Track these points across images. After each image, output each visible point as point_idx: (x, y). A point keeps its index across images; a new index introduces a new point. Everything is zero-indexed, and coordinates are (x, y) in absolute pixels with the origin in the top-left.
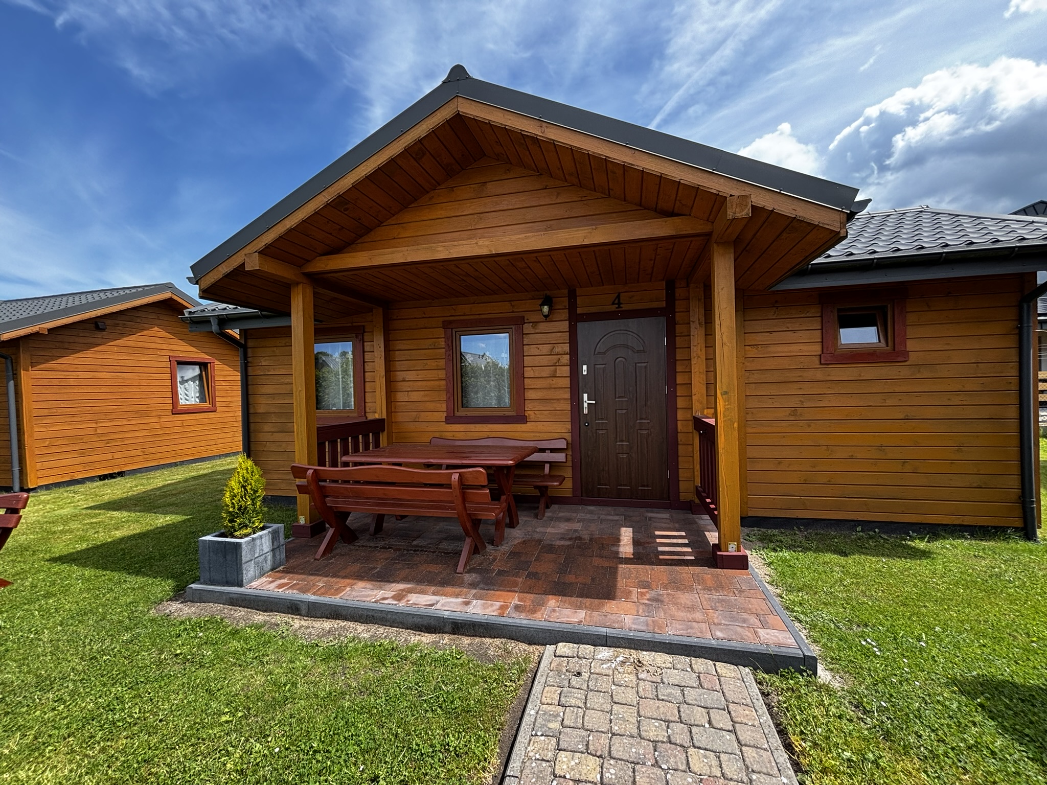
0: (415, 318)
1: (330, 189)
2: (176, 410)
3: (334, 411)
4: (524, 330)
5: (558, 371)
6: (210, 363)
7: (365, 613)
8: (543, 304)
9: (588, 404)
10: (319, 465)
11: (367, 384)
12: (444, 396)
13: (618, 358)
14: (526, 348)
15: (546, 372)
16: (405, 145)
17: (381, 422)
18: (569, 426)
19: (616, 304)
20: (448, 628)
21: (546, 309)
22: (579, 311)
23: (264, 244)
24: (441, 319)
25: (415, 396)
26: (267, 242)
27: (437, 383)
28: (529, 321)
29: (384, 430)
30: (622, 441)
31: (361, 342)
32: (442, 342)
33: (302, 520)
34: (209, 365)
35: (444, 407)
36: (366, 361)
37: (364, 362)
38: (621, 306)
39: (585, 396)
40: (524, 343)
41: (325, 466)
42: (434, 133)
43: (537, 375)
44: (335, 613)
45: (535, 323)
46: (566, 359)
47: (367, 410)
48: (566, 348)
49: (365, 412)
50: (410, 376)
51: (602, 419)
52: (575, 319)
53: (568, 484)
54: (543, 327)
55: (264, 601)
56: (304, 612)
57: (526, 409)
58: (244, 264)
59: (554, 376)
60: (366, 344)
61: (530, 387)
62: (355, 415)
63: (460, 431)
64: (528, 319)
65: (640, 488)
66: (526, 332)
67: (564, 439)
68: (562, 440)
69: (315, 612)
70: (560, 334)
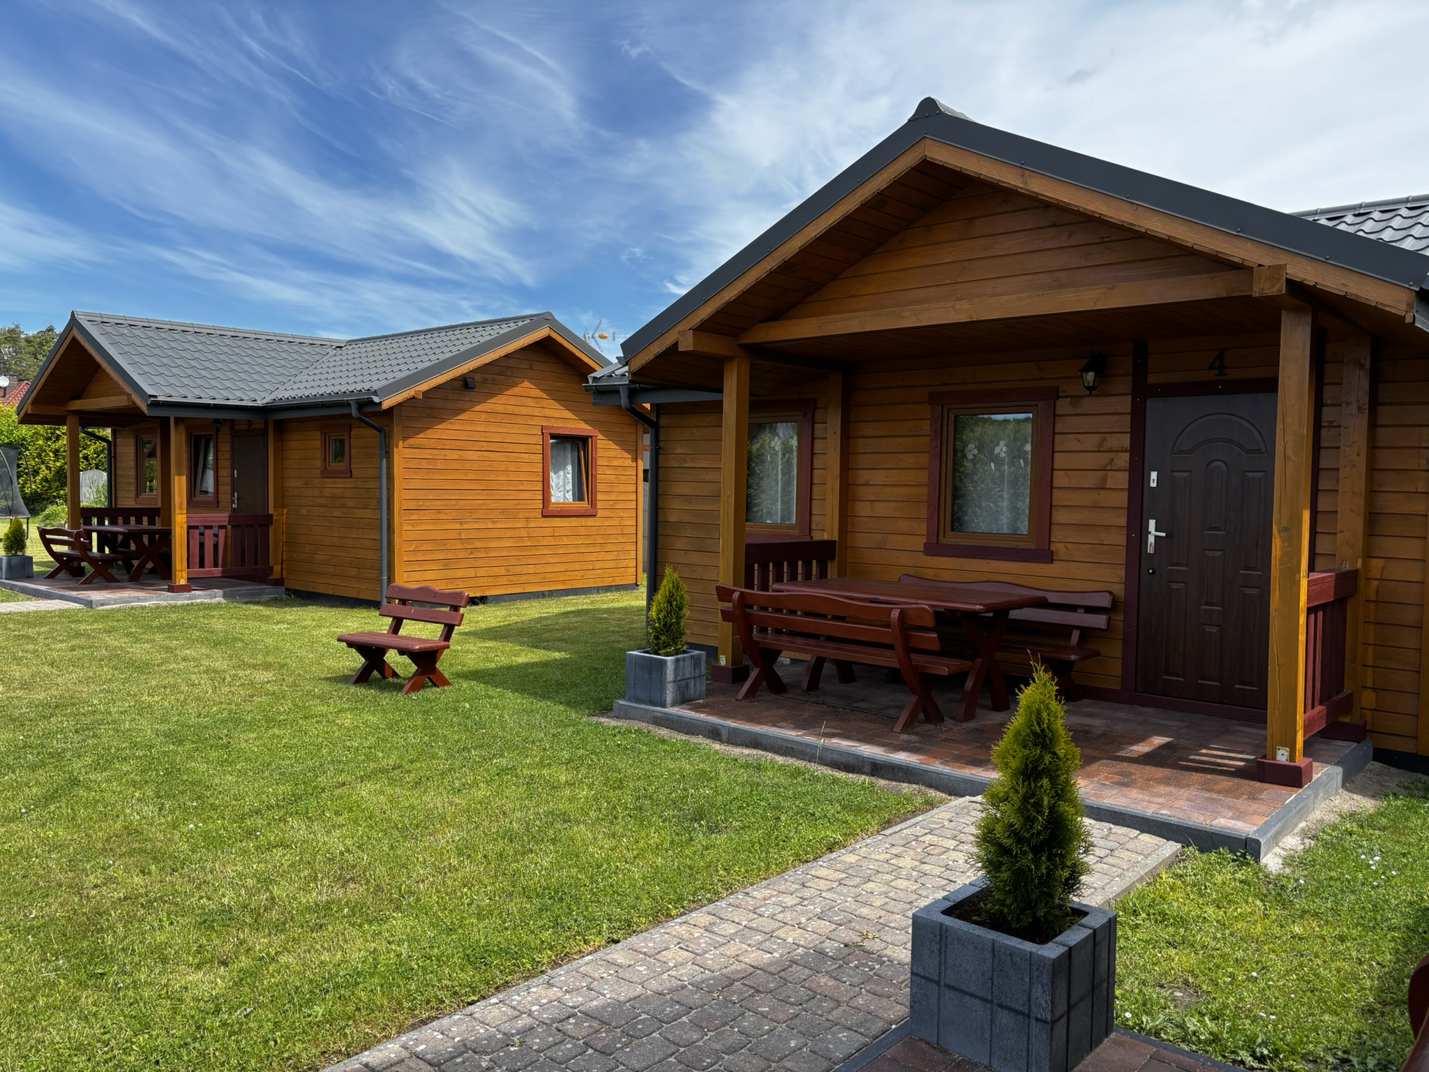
0: (889, 387)
1: (774, 254)
2: (548, 512)
3: (768, 526)
4: (1057, 409)
5: (1108, 479)
6: (591, 437)
7: (785, 744)
8: (1086, 369)
9: (1156, 537)
10: (746, 588)
11: (815, 488)
12: (924, 512)
13: (1213, 461)
14: (1058, 438)
15: (1090, 480)
16: (861, 199)
17: (831, 544)
18: (1123, 573)
19: (1216, 369)
20: (867, 768)
21: (1090, 376)
22: (1152, 379)
23: (699, 319)
24: (928, 390)
25: (882, 509)
26: (703, 317)
27: (915, 490)
28: (1066, 394)
29: (834, 558)
30: (1211, 604)
31: (811, 423)
32: (926, 426)
33: (723, 661)
34: (590, 440)
35: (923, 528)
36: (815, 452)
37: (813, 454)
38: (1225, 371)
39: (1152, 523)
40: (1057, 431)
41: (753, 589)
42: (898, 183)
43: (1075, 484)
44: (755, 742)
45: (1076, 399)
46: (1124, 460)
47: (814, 527)
48: (1126, 441)
49: (810, 530)
50: (878, 477)
51: (1179, 565)
52: (1142, 393)
53: (1116, 669)
54: (1089, 404)
55: (687, 723)
56: (724, 737)
57: (1053, 539)
58: (677, 343)
59: (1102, 487)
60: (816, 426)
61: (1061, 504)
62: (796, 532)
63: (946, 567)
64: (1064, 391)
65: (1237, 686)
66: (1060, 413)
67: (1111, 593)
68: (1108, 594)
69: (735, 739)
70: (1115, 418)
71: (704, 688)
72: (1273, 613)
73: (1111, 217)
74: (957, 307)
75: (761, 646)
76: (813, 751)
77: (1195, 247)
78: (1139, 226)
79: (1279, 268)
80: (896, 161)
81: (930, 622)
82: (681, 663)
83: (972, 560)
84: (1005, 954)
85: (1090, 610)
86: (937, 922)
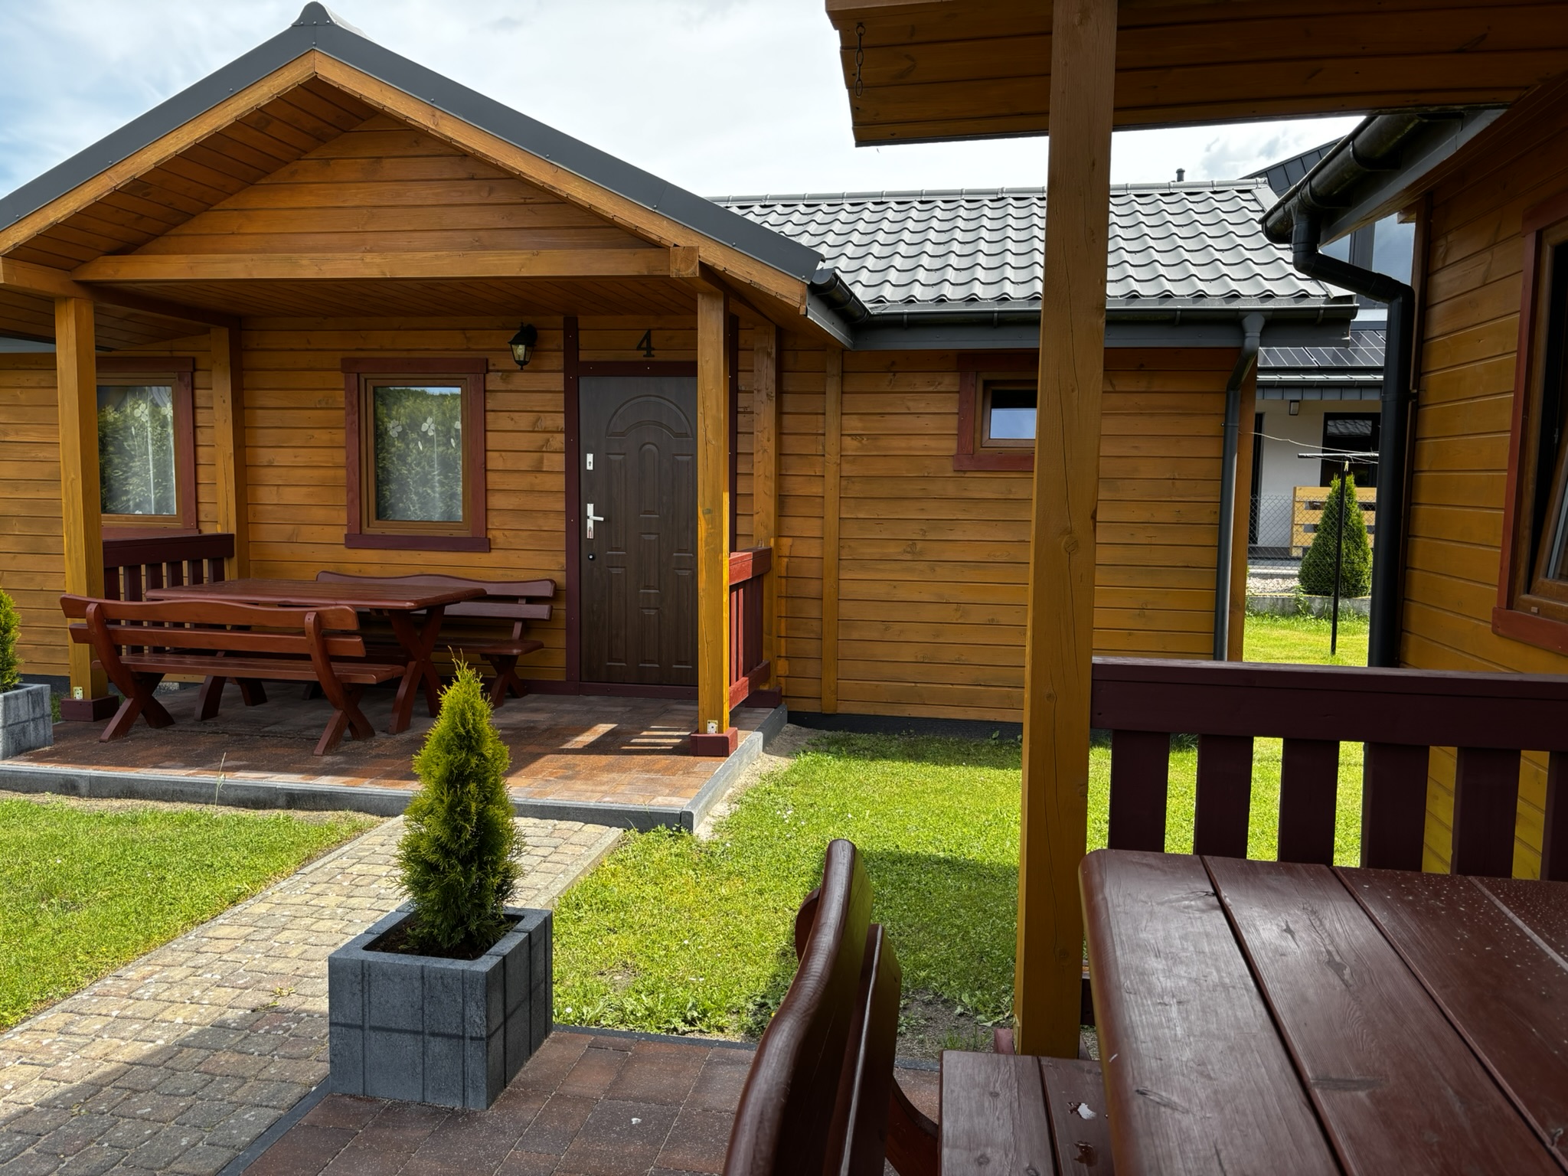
0: (292, 350)
1: (119, 168)
3: (138, 518)
4: (488, 384)
5: (545, 461)
7: (171, 788)
8: (516, 341)
9: (594, 521)
10: (107, 598)
11: (201, 469)
12: (342, 498)
13: (644, 445)
14: (490, 416)
15: (526, 462)
16: (235, 114)
17: (227, 538)
18: (563, 559)
19: (643, 349)
20: (282, 801)
21: (520, 350)
22: (584, 356)
23: (11, 243)
24: (340, 355)
25: (291, 496)
26: (17, 240)
27: (331, 473)
28: (496, 368)
29: (233, 556)
30: (649, 587)
31: (190, 388)
32: (340, 398)
33: (78, 694)
35: (342, 517)
36: (199, 425)
37: (195, 427)
38: (653, 352)
39: (590, 508)
40: (488, 408)
41: (119, 599)
42: (282, 100)
43: (509, 466)
44: (129, 791)
45: (507, 373)
46: (558, 441)
47: (202, 518)
48: (560, 421)
49: (198, 522)
50: (283, 457)
51: (617, 549)
52: (575, 371)
53: (560, 659)
54: (521, 380)
56: (84, 790)
57: (490, 527)
59: (538, 470)
60: (198, 392)
61: (496, 488)
62: (179, 525)
63: (371, 561)
64: (494, 365)
65: (674, 666)
66: (491, 388)
67: (552, 581)
68: (549, 582)
69: (98, 789)
70: (549, 396)
71: (50, 732)
72: (701, 593)
73: (531, 177)
74: (368, 260)
75: (133, 670)
76: (210, 791)
77: (615, 219)
78: (560, 190)
79: (692, 250)
80: (279, 73)
81: (352, 625)
82: (12, 703)
83: (402, 552)
84: (436, 978)
85: (531, 600)
86: (358, 961)
